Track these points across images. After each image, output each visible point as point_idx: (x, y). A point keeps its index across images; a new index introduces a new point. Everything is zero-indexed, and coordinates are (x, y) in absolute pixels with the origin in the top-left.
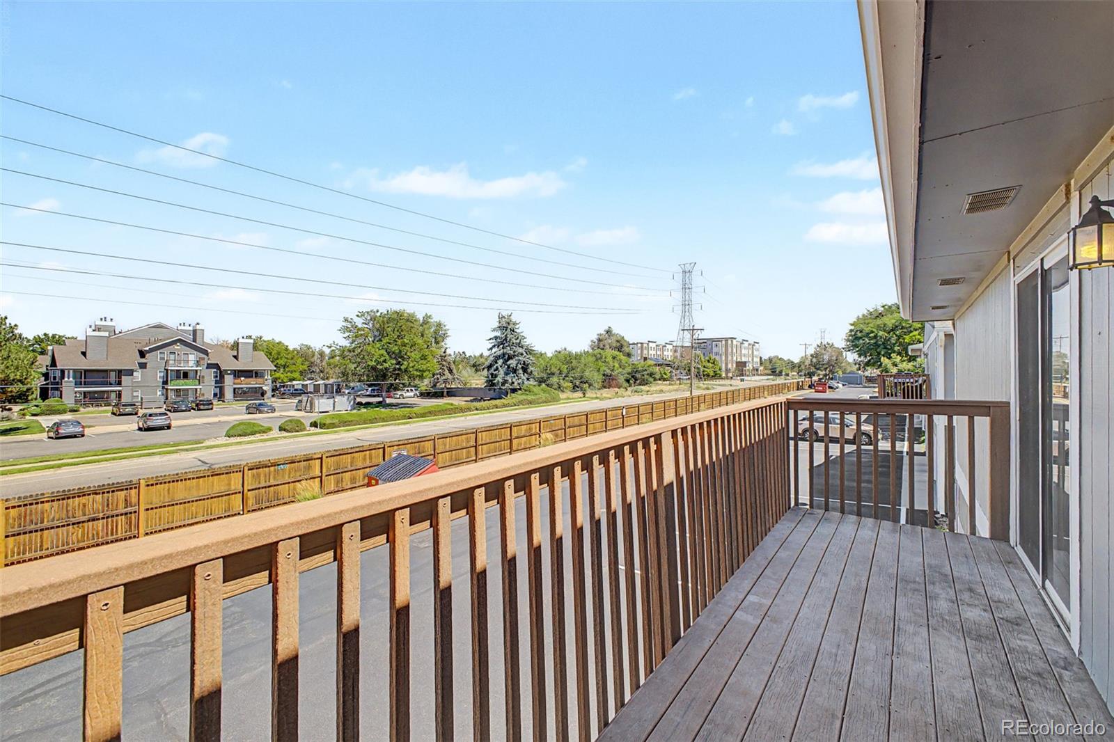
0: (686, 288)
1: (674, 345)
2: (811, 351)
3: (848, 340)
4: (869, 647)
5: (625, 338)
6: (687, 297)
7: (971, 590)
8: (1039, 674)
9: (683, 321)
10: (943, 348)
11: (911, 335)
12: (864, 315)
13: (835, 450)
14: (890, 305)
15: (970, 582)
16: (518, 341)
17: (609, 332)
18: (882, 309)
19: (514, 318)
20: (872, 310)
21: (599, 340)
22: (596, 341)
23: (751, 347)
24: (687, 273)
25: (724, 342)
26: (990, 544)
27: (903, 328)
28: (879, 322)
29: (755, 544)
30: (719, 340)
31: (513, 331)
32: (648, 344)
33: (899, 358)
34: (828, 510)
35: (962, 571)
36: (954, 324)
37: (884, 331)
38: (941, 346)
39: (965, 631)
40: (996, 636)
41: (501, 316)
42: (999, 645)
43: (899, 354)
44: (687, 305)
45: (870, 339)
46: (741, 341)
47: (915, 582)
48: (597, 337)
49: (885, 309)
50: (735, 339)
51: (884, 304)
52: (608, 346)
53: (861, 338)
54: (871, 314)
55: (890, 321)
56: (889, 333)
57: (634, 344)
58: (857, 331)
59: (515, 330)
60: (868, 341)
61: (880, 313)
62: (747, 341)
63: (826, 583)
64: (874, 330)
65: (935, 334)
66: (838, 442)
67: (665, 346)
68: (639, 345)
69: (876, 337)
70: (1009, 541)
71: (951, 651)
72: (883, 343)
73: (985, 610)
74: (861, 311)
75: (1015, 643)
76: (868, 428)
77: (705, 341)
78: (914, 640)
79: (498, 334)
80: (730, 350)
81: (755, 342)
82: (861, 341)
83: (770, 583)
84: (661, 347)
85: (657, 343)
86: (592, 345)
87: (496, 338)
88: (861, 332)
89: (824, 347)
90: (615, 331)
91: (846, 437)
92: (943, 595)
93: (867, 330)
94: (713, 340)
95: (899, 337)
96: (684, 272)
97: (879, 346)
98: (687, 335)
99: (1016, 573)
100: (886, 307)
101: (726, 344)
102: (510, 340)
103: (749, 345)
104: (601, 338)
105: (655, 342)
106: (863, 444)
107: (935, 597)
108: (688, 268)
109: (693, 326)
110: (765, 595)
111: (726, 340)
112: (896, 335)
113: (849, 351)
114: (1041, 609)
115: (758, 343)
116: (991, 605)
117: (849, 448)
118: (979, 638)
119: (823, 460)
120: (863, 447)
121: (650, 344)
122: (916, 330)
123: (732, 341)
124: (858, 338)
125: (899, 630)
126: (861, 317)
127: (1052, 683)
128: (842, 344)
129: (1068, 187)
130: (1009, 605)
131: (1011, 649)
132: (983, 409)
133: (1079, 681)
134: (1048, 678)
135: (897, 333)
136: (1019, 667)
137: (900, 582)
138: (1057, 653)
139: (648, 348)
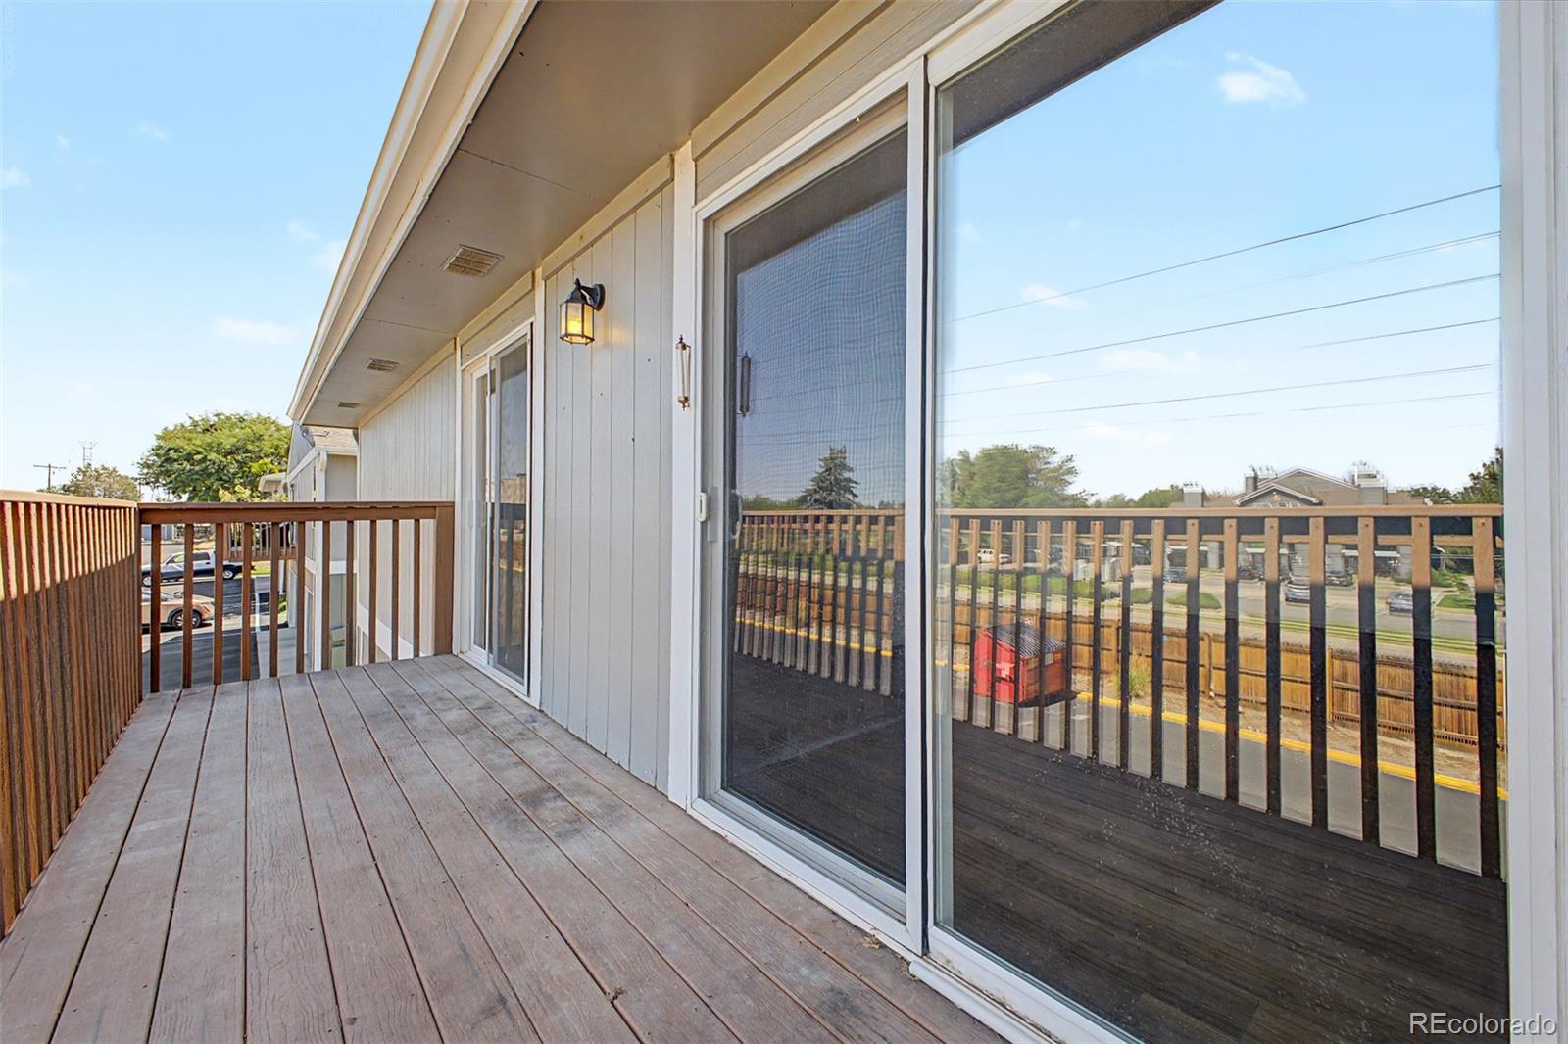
2: (62, 479)
3: (147, 466)
7: (440, 699)
8: (521, 733)
10: (324, 472)
11: (261, 462)
12: (180, 427)
14: (228, 415)
15: (436, 693)
18: (216, 419)
20: (197, 419)
26: (434, 659)
27: (247, 451)
28: (208, 438)
33: (247, 492)
34: (220, 683)
35: (425, 688)
36: (356, 434)
37: (218, 453)
38: (322, 470)
39: (452, 732)
40: (478, 723)
42: (484, 729)
43: (244, 487)
45: (195, 463)
47: (384, 713)
49: (219, 419)
51: (219, 412)
53: (176, 461)
54: (195, 424)
56: (225, 457)
58: (170, 449)
60: (189, 467)
61: (211, 426)
64: (200, 449)
65: (313, 453)
69: (204, 459)
70: (451, 652)
71: (448, 752)
72: (217, 471)
73: (459, 709)
75: (495, 721)
78: (410, 760)
82: (176, 466)
83: (171, 794)
88: (175, 450)
89: (94, 474)
92: (418, 713)
93: (189, 448)
95: (242, 464)
97: (209, 475)
99: (472, 675)
100: (223, 417)
107: (412, 717)
110: (168, 814)
112: (237, 462)
113: (147, 483)
114: (500, 691)
116: (462, 703)
118: (466, 731)
122: (267, 456)
124: (168, 461)
125: (390, 759)
127: (531, 735)
128: (134, 472)
129: (533, 274)
130: (476, 698)
131: (494, 727)
132: (431, 511)
133: (545, 724)
134: (527, 733)
135: (239, 458)
136: (504, 734)
137: (369, 721)
138: (523, 714)
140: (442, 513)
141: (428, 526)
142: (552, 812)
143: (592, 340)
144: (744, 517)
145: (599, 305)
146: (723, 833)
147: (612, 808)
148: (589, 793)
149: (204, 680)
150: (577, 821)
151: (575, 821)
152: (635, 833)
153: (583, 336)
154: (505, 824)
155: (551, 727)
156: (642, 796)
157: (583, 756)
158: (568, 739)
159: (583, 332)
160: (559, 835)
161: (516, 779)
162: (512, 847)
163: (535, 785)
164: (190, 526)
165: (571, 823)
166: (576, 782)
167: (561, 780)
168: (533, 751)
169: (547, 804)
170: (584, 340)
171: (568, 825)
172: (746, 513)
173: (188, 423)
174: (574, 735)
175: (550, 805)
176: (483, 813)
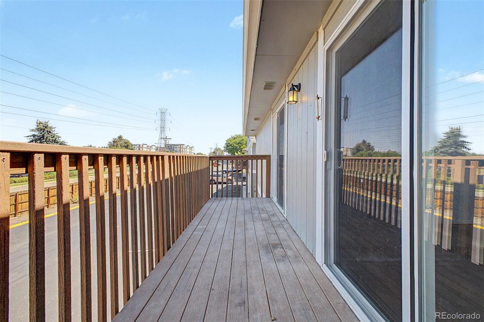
0: (163, 120)
1: (157, 146)
2: (213, 151)
3: (225, 147)
4: (238, 230)
5: (130, 142)
6: (163, 124)
7: (262, 210)
8: (279, 225)
9: (161, 135)
11: (243, 146)
12: (230, 138)
13: (220, 186)
15: (262, 208)
16: (54, 139)
17: (120, 137)
19: (50, 125)
21: (114, 142)
22: (112, 142)
23: (190, 149)
24: (163, 113)
25: (179, 146)
26: (266, 199)
27: (241, 143)
28: (234, 140)
29: (199, 211)
30: (177, 145)
31: (50, 132)
32: (143, 146)
33: (240, 153)
35: (260, 206)
36: (256, 138)
38: (252, 147)
39: (262, 220)
40: (270, 219)
41: (38, 122)
43: (240, 152)
44: (163, 128)
45: (232, 147)
46: (187, 146)
47: (249, 211)
48: (113, 140)
50: (184, 145)
51: (236, 134)
52: (119, 145)
55: (238, 141)
56: (237, 145)
57: (135, 145)
59: (51, 132)
61: (235, 138)
62: (189, 146)
63: (224, 217)
64: (233, 143)
65: (250, 143)
66: (221, 184)
67: (152, 147)
68: (138, 146)
69: (234, 145)
70: (270, 197)
71: (259, 225)
72: (236, 148)
73: (266, 214)
74: (229, 137)
75: (274, 219)
76: (230, 178)
77: (171, 145)
78: (250, 225)
79: (36, 133)
80: (182, 150)
81: (192, 147)
83: (205, 221)
84: (150, 147)
85: (147, 145)
86: (109, 144)
87: (34, 136)
88: (229, 144)
89: (217, 149)
90: (124, 137)
91: (224, 181)
92: (256, 213)
93: (231, 143)
94: (174, 145)
95: (240, 146)
96: (162, 112)
97: (234, 149)
98: (163, 142)
99: (272, 204)
100: (237, 136)
101: (181, 146)
102: (47, 138)
103: (190, 148)
104: (115, 140)
105: (146, 145)
106: (228, 184)
107: (254, 213)
108: (164, 111)
109: (166, 137)
110: (204, 225)
111: (180, 145)
113: (225, 151)
114: (278, 211)
115: (193, 147)
116: (267, 212)
117: (225, 186)
118: (265, 220)
119: (216, 191)
120: (228, 185)
121: (144, 145)
122: (244, 144)
123: (183, 146)
124: (228, 146)
125: (246, 224)
126: (229, 139)
127: (281, 226)
128: (222, 149)
129: (285, 85)
130: (271, 211)
131: (273, 221)
132: (265, 157)
133: (287, 224)
134: (281, 225)
135: (239, 145)
136: (275, 224)
137: (245, 212)
138: (282, 219)
139: (142, 147)
140: (267, 158)
141: (265, 161)
142: (279, 251)
143: (297, 102)
144: (344, 159)
145: (299, 90)
146: (332, 281)
147: (296, 257)
148: (291, 249)
149: (230, 196)
150: (285, 257)
151: (284, 257)
152: (301, 268)
153: (293, 101)
154: (265, 251)
155: (288, 225)
156: (307, 256)
157: (294, 237)
158: (291, 230)
159: (293, 100)
160: (277, 259)
161: (273, 239)
162: (265, 258)
163: (277, 242)
164: (232, 161)
165: (282, 257)
166: (289, 245)
167: (285, 243)
168: (281, 231)
169: (278, 249)
170: (294, 102)
171: (281, 258)
172: (344, 158)
173: (231, 137)
174: (293, 230)
175: (279, 249)
176: (261, 246)
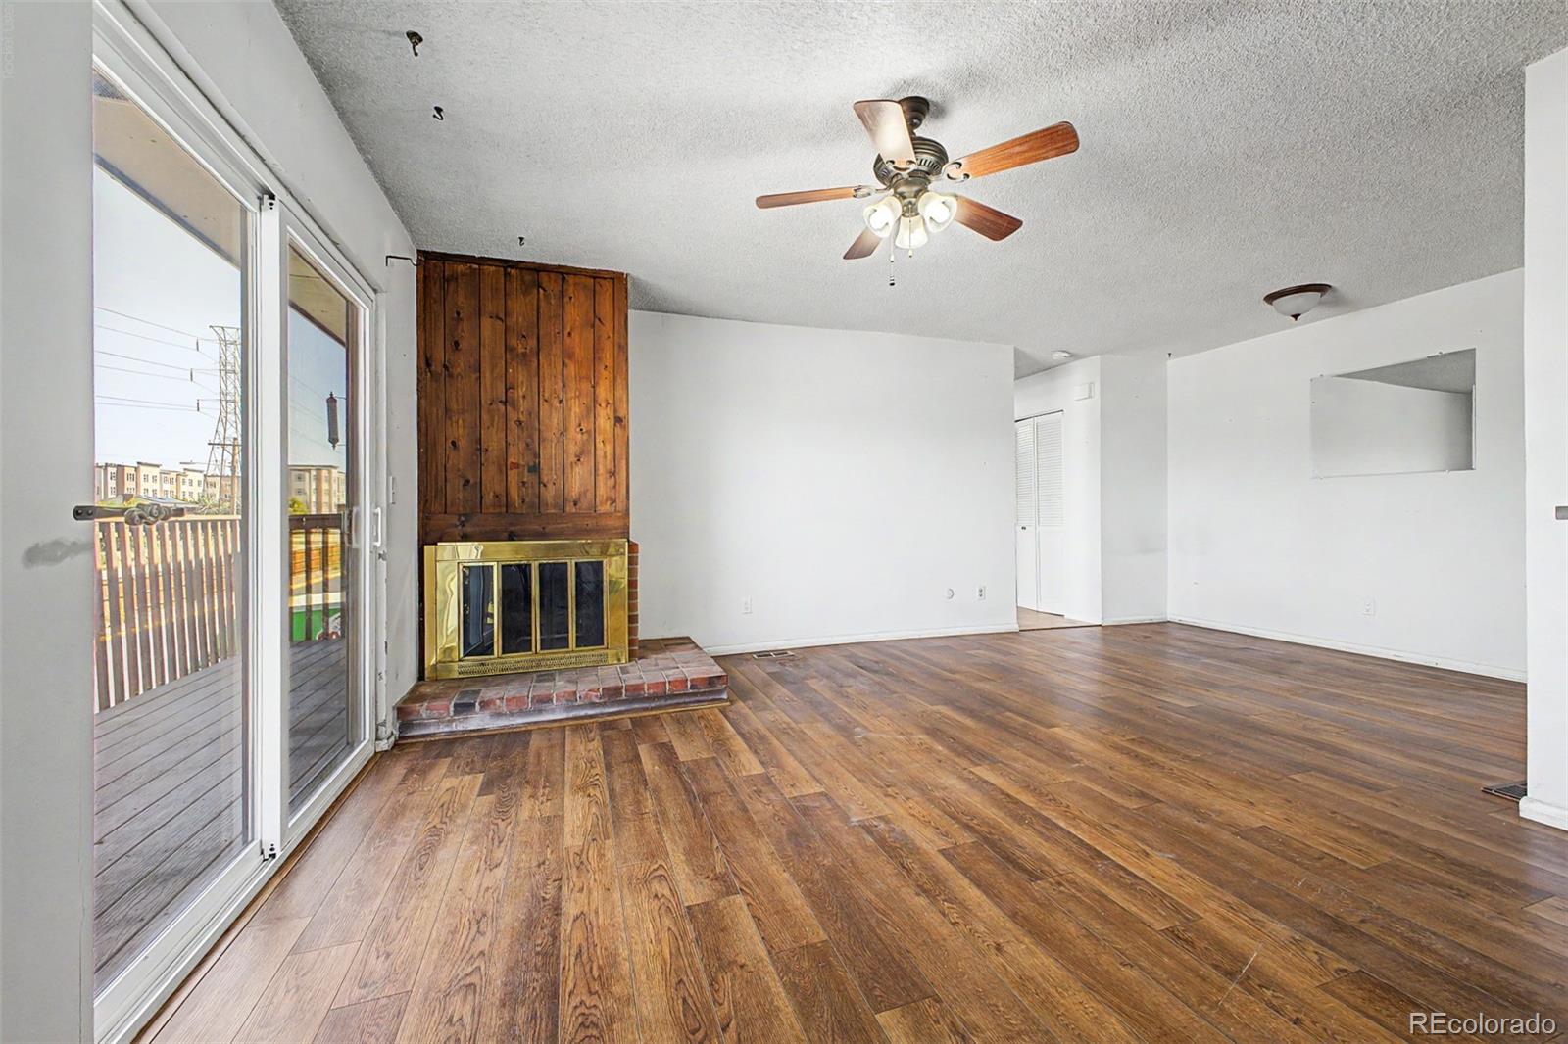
24: (229, 344)
32: (137, 469)
67: (185, 475)
68: (111, 470)
85: (163, 468)
96: (224, 342)
111: (319, 469)
123: (330, 472)
139: (135, 478)
